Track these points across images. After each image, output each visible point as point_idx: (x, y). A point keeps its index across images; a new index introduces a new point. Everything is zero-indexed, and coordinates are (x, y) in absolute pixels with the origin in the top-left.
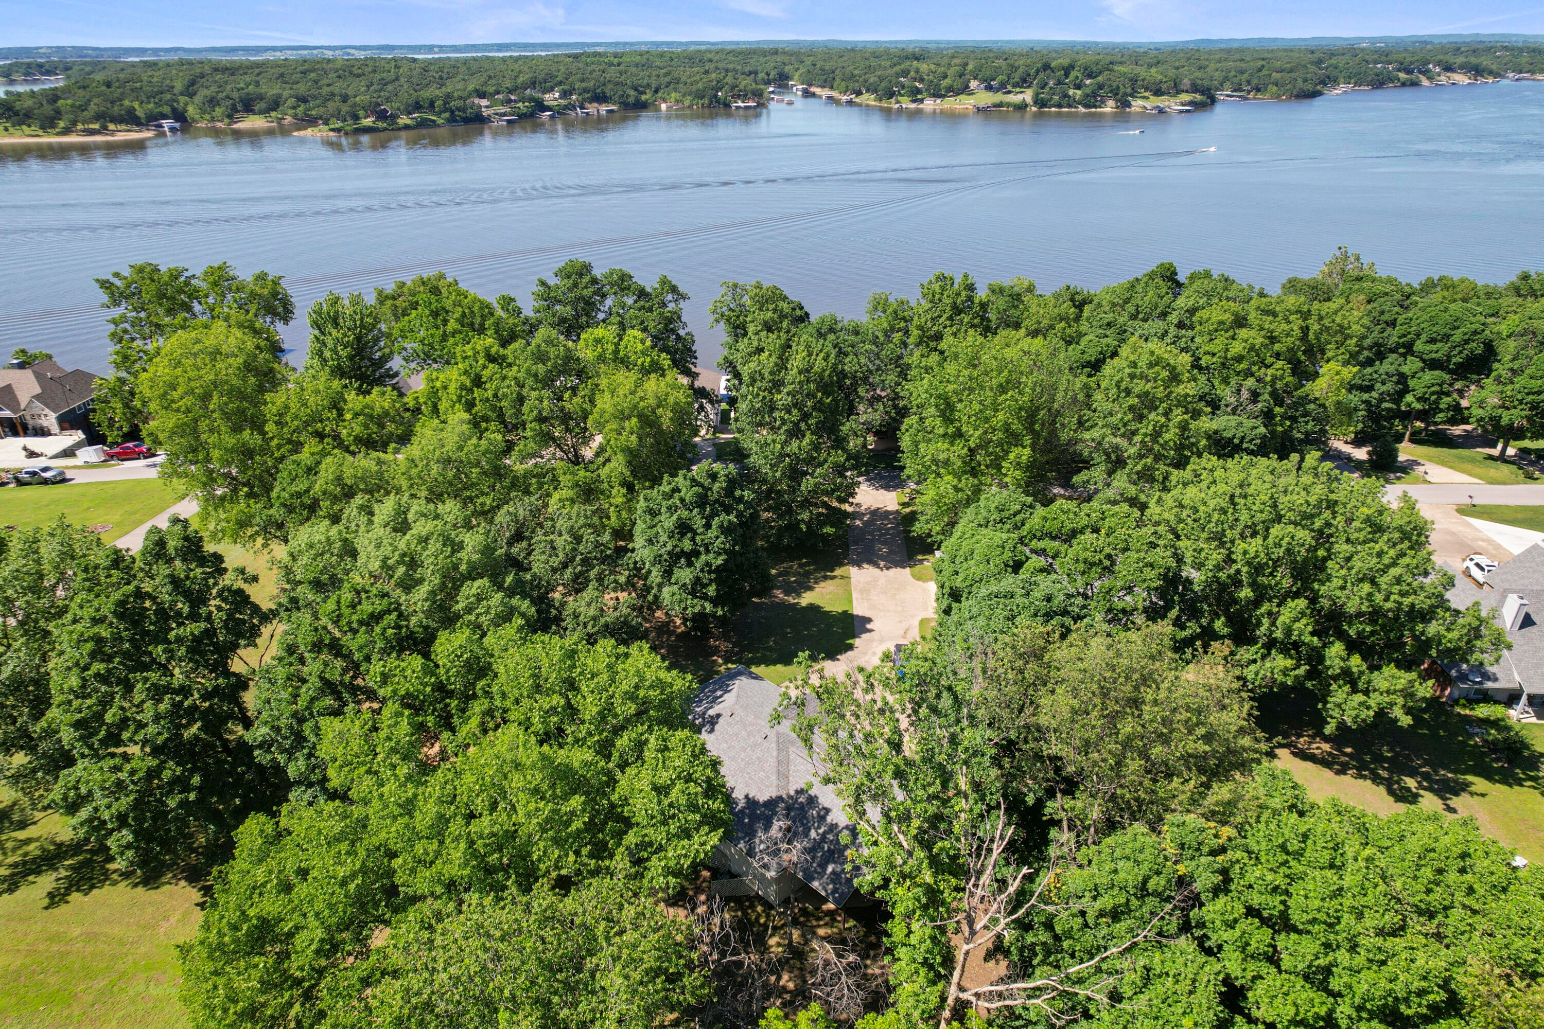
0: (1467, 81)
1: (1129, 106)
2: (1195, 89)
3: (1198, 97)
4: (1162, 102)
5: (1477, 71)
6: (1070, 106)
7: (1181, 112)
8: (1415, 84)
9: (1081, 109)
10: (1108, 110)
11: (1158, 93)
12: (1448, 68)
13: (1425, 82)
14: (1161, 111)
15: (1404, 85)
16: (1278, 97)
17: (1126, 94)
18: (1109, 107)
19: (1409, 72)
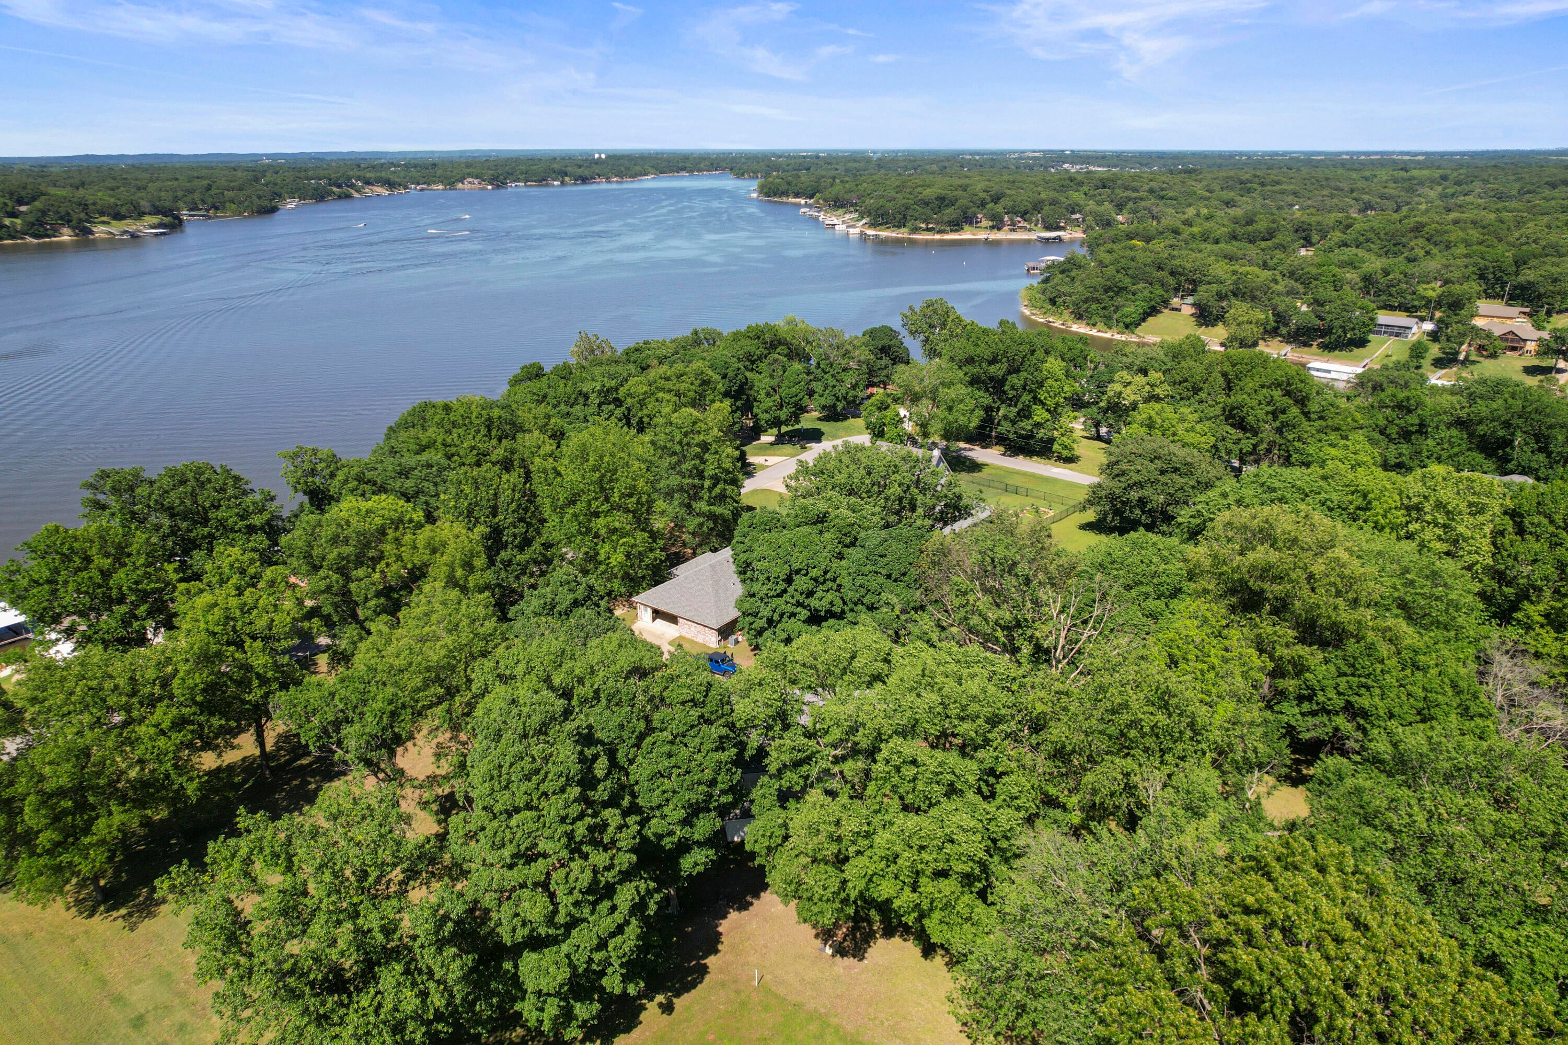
0: (387, 193)
1: (92, 233)
2: (156, 211)
3: (167, 220)
4: (130, 225)
5: (390, 184)
6: (13, 237)
7: (156, 235)
8: (348, 196)
9: (29, 240)
10: (65, 238)
11: (118, 217)
12: (368, 183)
13: (356, 195)
14: (134, 236)
15: (340, 197)
16: (240, 214)
17: (80, 221)
18: (66, 236)
19: (339, 186)
